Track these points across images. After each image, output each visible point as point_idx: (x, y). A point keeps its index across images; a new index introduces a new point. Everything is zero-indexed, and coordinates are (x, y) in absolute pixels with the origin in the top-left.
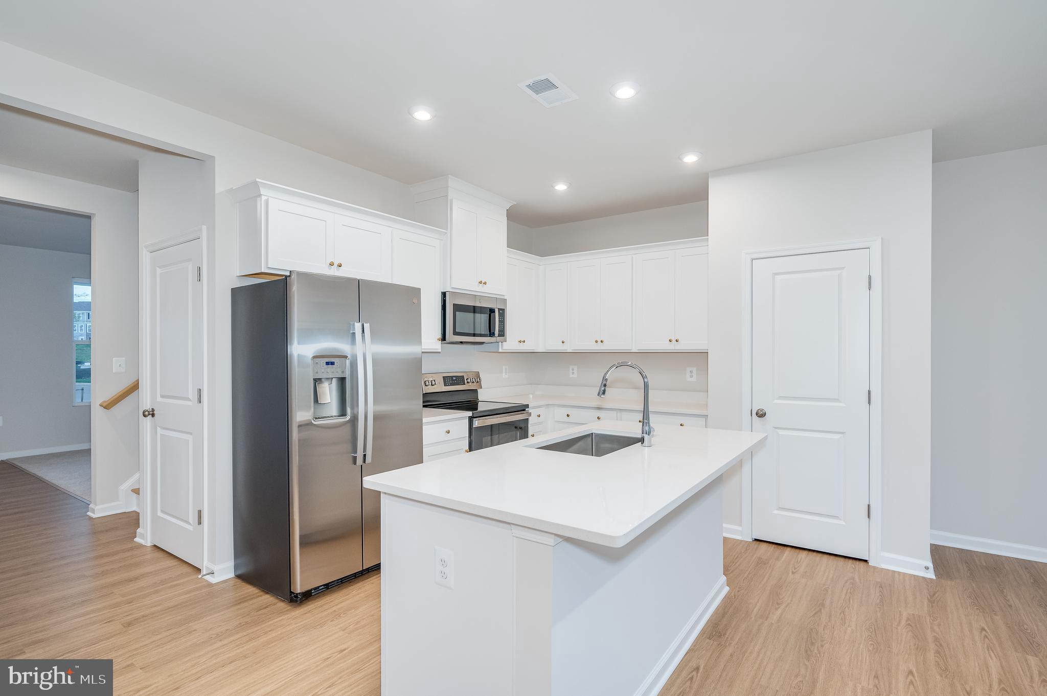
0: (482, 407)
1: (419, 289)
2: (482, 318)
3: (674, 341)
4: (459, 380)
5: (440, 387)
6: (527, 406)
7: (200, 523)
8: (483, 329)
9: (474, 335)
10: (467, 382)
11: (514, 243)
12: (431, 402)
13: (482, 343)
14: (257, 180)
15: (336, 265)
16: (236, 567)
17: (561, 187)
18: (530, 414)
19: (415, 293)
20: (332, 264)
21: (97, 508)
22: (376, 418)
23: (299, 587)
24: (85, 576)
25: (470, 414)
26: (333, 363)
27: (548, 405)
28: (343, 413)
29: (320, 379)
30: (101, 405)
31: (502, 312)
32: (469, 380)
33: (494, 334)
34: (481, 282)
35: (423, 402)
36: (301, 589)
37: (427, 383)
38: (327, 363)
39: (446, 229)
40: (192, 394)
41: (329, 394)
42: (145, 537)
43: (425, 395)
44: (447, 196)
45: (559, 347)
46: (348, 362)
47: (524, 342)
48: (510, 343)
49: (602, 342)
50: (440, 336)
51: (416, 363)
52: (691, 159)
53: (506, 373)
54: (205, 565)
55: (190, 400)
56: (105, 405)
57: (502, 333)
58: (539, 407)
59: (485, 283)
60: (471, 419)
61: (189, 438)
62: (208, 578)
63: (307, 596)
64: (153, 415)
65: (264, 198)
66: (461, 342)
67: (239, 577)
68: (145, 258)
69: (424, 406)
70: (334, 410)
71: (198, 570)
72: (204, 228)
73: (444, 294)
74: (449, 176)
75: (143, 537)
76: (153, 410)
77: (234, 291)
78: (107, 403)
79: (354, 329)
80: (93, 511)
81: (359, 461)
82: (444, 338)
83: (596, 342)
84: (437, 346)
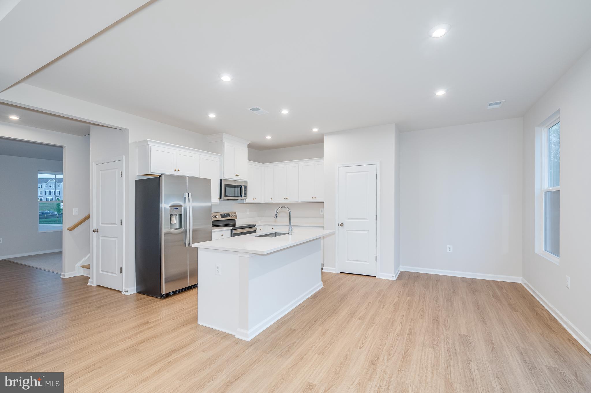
0: (237, 226)
1: (211, 179)
2: (237, 190)
3: (314, 198)
4: (228, 215)
5: (219, 218)
6: (256, 225)
7: (121, 273)
8: (237, 194)
9: (235, 197)
10: (231, 216)
11: (251, 158)
12: (216, 224)
13: (237, 200)
14: (148, 139)
15: (177, 170)
16: (136, 289)
17: (269, 137)
18: (257, 229)
19: (209, 181)
20: (175, 170)
21: (65, 274)
22: (193, 231)
23: (164, 292)
24: (72, 296)
25: (231, 228)
26: (177, 209)
27: (265, 225)
28: (181, 227)
29: (172, 215)
30: (68, 229)
31: (245, 187)
32: (232, 215)
33: (242, 196)
34: (236, 175)
35: (212, 225)
36: (165, 292)
37: (214, 217)
38: (175, 209)
39: (222, 154)
40: (118, 222)
41: (175, 220)
42: (93, 282)
43: (213, 222)
44: (222, 141)
45: (269, 201)
46: (183, 208)
47: (255, 199)
48: (249, 200)
49: (287, 199)
50: (219, 197)
51: (209, 209)
52: (315, 130)
53: (248, 212)
54: (123, 289)
55: (116, 224)
56: (70, 229)
57: (245, 196)
58: (261, 226)
59: (238, 175)
60: (232, 230)
61: (116, 240)
62: (125, 293)
63: (167, 295)
64: (97, 232)
65: (149, 146)
66: (228, 200)
67: (138, 292)
68: (94, 167)
69: (212, 226)
70: (177, 226)
71: (121, 292)
72: (124, 156)
73: (221, 180)
74: (223, 133)
75: (92, 282)
76: (98, 229)
77: (137, 181)
78: (71, 228)
79: (185, 196)
80: (64, 275)
81: (187, 245)
82: (221, 198)
83: (285, 199)
84: (218, 201)
